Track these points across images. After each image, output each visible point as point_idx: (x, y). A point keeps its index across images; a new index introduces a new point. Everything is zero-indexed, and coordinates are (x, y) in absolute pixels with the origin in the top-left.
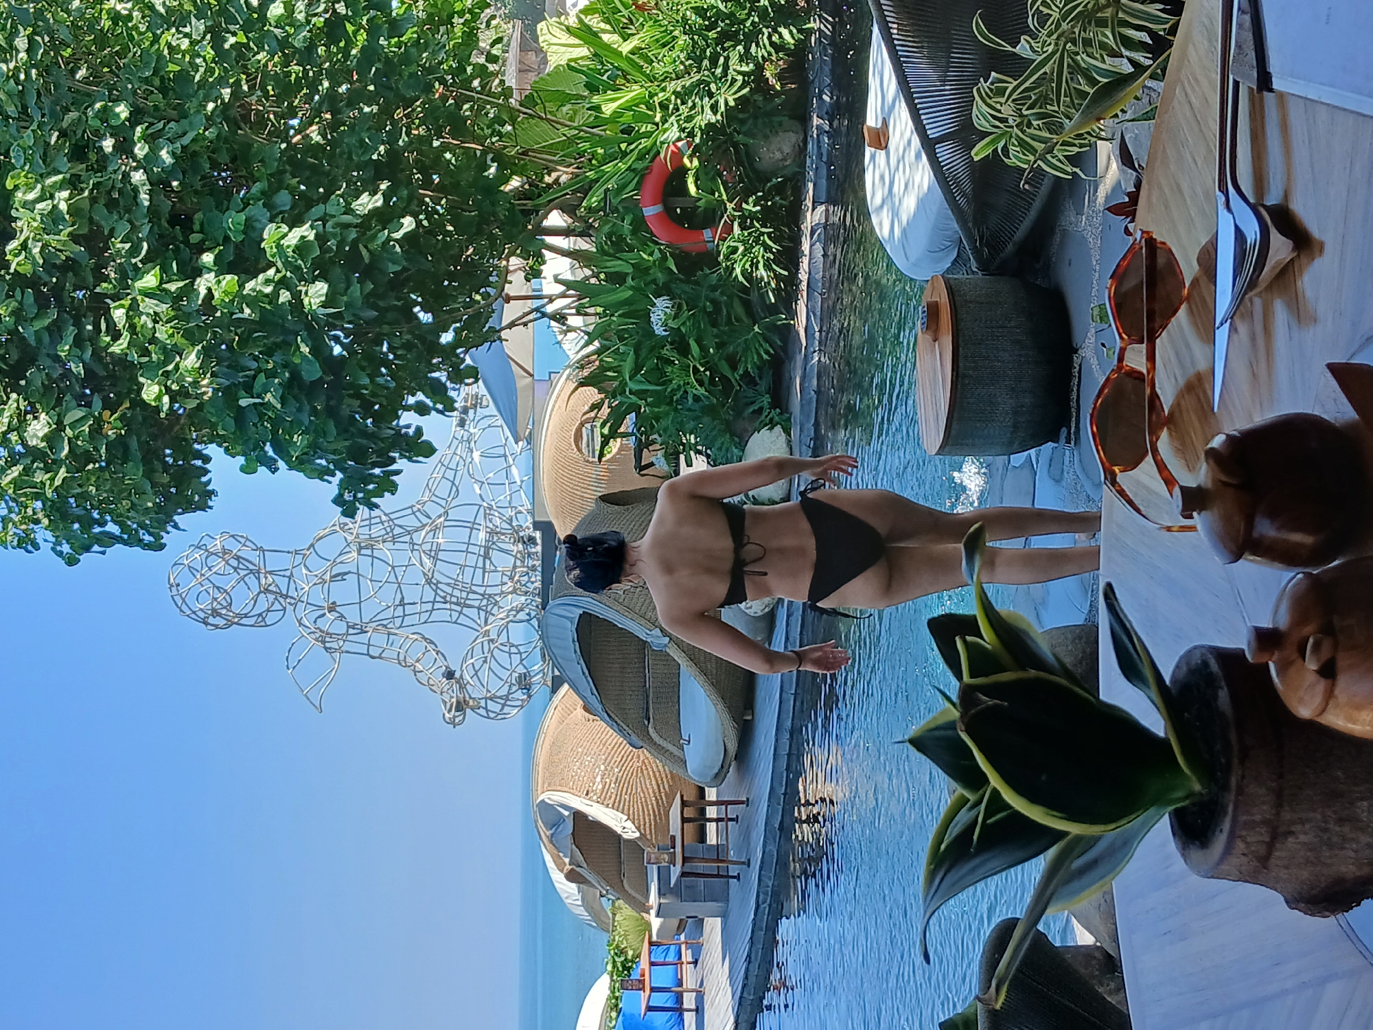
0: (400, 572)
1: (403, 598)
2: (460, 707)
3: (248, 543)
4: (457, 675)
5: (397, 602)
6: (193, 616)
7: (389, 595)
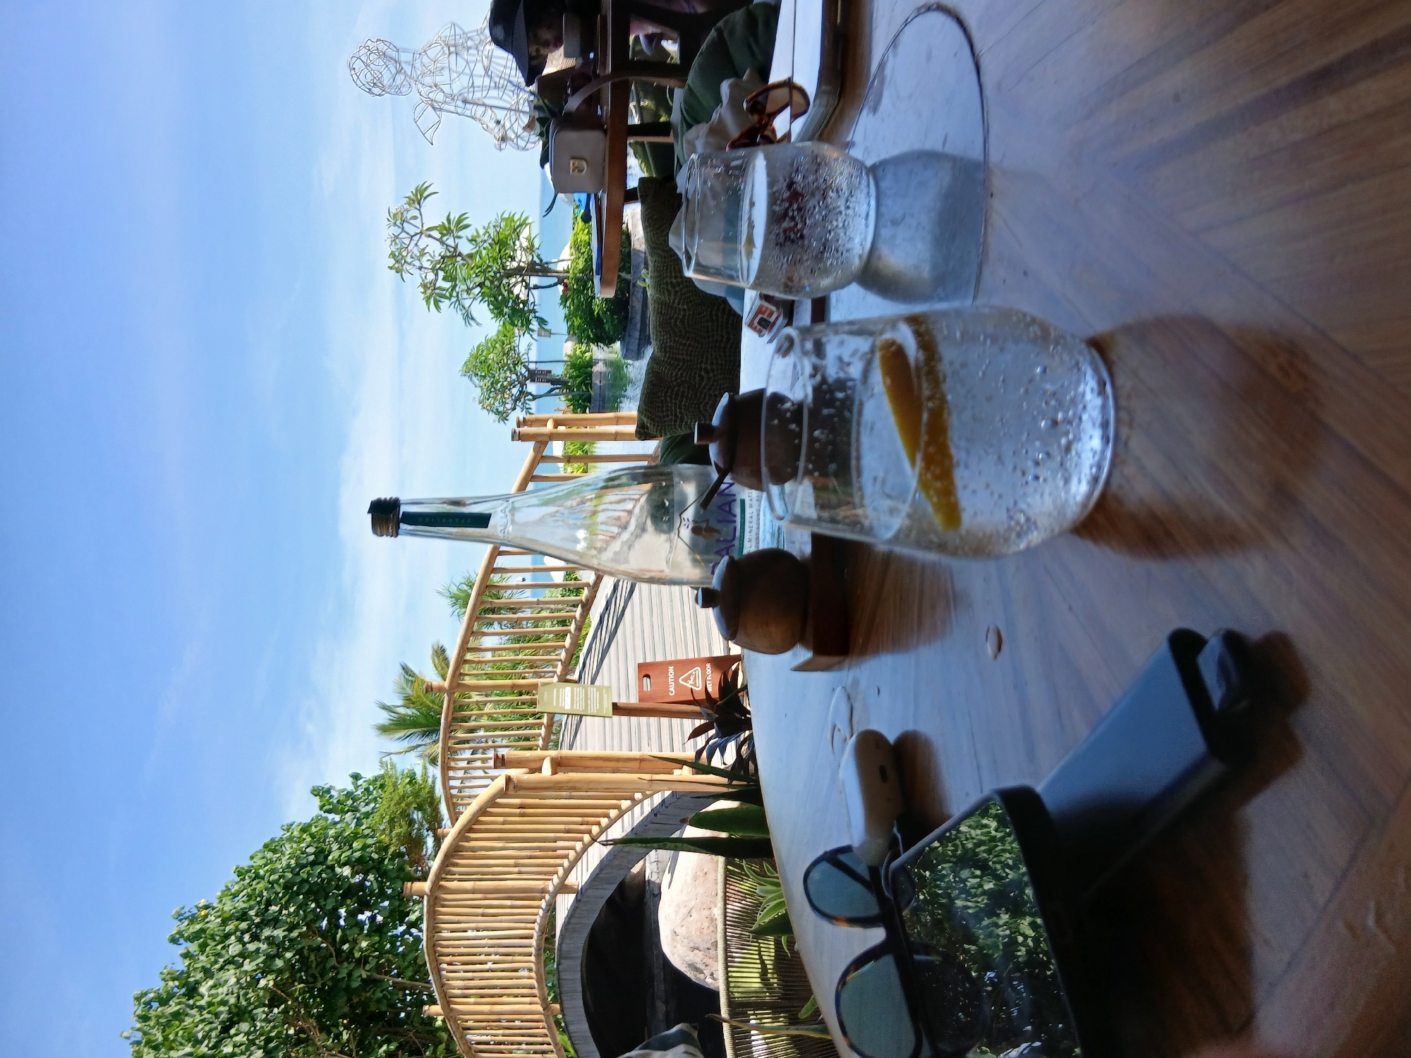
0: (472, 65)
1: (473, 83)
2: (504, 139)
3: (391, 47)
4: (502, 123)
5: (470, 84)
6: (363, 87)
7: (465, 80)
